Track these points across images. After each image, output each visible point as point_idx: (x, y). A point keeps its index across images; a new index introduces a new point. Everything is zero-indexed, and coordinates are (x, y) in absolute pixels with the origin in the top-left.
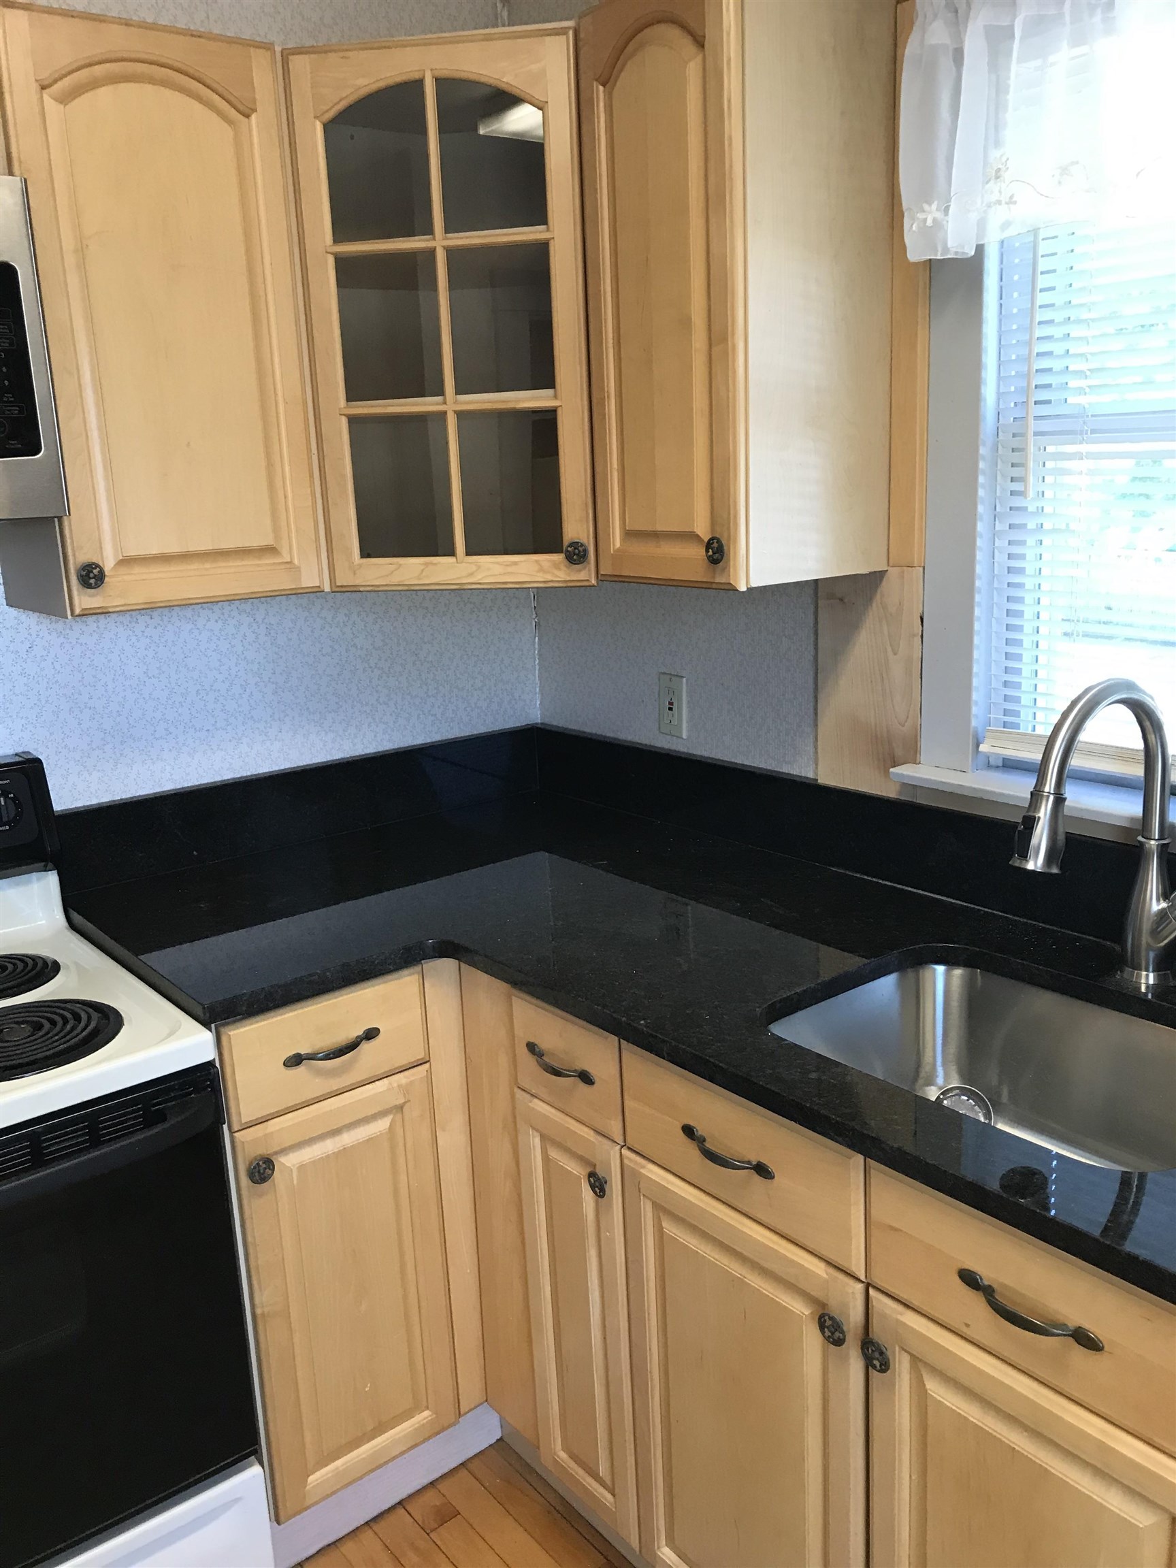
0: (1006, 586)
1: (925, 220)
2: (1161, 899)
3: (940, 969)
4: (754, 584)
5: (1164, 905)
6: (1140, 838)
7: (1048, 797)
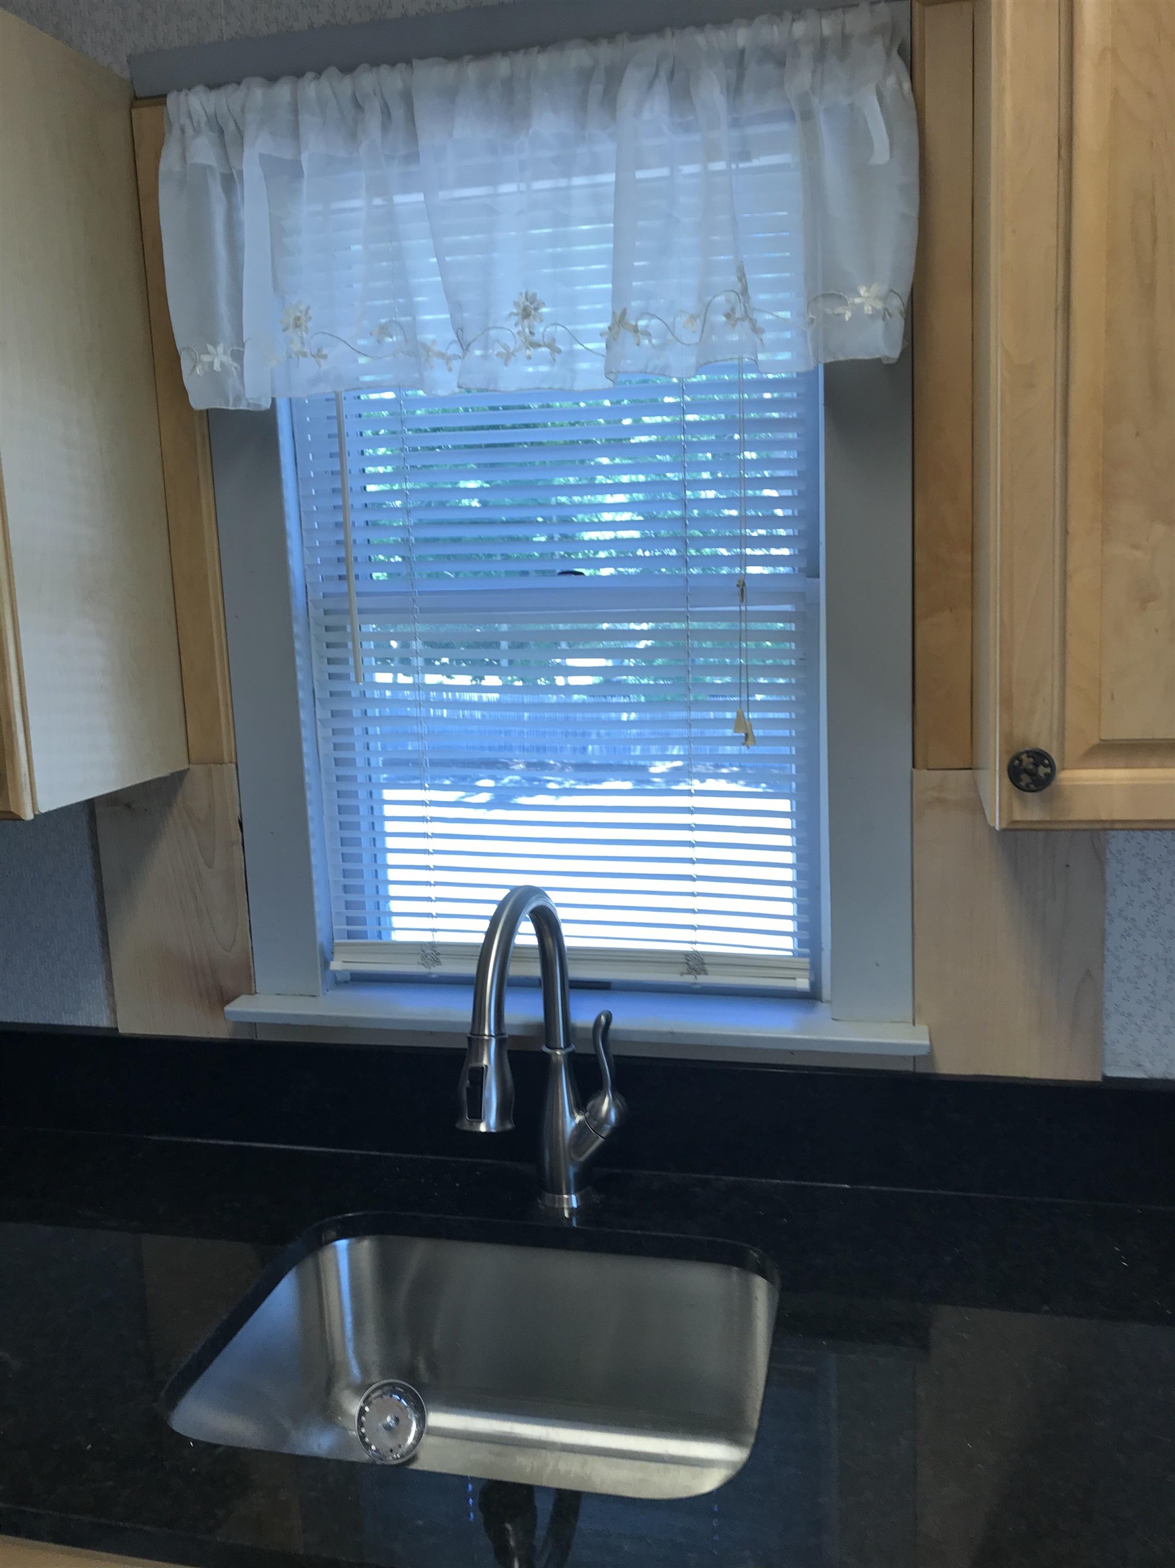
0: (334, 779)
1: (212, 364)
2: (574, 1111)
3: (342, 1244)
4: (44, 808)
5: (579, 1118)
6: (545, 1049)
7: (489, 1041)
